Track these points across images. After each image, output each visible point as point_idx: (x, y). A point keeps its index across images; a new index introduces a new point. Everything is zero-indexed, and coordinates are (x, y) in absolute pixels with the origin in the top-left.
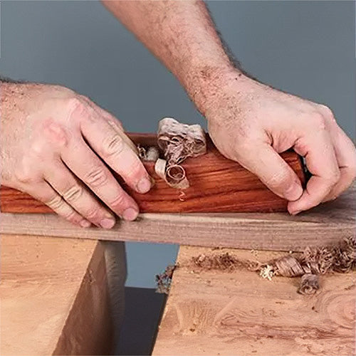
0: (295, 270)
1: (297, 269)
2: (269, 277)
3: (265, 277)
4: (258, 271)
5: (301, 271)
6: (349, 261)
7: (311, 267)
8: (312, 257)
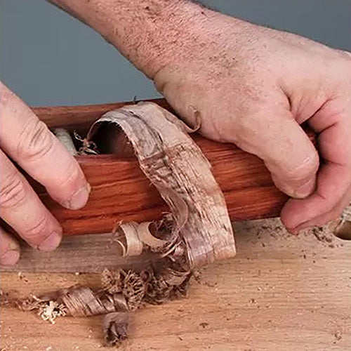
0: (93, 307)
1: (96, 306)
2: (52, 320)
3: (45, 319)
4: (35, 310)
5: (101, 309)
6: (167, 289)
7: (114, 301)
8: (113, 283)
